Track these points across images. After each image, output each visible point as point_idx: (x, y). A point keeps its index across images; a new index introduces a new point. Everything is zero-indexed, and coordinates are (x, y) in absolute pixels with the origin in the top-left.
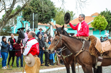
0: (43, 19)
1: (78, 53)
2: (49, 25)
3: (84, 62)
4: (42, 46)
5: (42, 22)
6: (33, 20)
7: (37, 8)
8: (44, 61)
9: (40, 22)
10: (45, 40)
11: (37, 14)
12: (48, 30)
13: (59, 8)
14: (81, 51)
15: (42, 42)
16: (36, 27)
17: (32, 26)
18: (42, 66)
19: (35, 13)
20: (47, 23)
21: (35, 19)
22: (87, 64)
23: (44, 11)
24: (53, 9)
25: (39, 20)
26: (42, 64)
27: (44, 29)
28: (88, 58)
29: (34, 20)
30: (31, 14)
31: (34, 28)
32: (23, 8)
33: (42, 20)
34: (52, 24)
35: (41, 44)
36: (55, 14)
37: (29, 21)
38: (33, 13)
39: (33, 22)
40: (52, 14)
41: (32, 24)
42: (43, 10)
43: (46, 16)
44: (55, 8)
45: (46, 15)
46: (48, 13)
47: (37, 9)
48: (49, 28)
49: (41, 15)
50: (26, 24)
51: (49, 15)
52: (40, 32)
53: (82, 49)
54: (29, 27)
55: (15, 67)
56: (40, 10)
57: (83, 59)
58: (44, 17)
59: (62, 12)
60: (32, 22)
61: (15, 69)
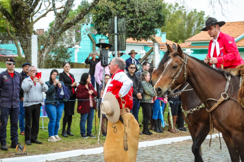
0: (138, 29)
1: (216, 105)
2: (151, 42)
3: (231, 126)
4: (135, 90)
5: (136, 36)
6: (116, 32)
7: (123, 6)
9: (132, 37)
10: (143, 75)
11: (123, 20)
12: (148, 54)
13: (174, 4)
14: (222, 98)
16: (121, 47)
17: (114, 46)
19: (120, 17)
20: (146, 38)
21: (119, 30)
22: (237, 129)
23: (140, 12)
24: (160, 8)
25: (129, 32)
27: (141, 53)
28: (238, 117)
29: (118, 32)
30: (110, 20)
31: (118, 50)
32: (93, 5)
33: (135, 32)
34: (157, 40)
36: (164, 17)
37: (107, 35)
38: (116, 18)
39: (116, 36)
40: (157, 18)
41: (114, 41)
42: (137, 9)
43: (144, 22)
44: (164, 4)
45: (144, 20)
46: (148, 17)
47: (125, 8)
48: (152, 50)
49: (132, 21)
51: (150, 20)
52: (130, 59)
53: (225, 96)
55: (77, 137)
56: (131, 10)
57: (228, 118)
58: (140, 25)
59: (180, 12)
60: (113, 36)
61: (76, 141)
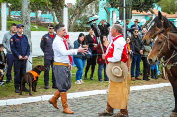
0: (141, 4)
2: (150, 13)
4: (138, 48)
5: (139, 9)
6: (125, 6)
8: (141, 72)
9: (136, 9)
12: (148, 22)
15: (139, 41)
16: (128, 17)
17: (123, 16)
18: (139, 81)
20: (146, 10)
21: (127, 4)
25: (134, 5)
26: (138, 77)
27: (143, 21)
29: (126, 6)
31: (126, 19)
33: (138, 6)
34: (154, 12)
35: (138, 44)
37: (118, 8)
39: (125, 9)
41: (123, 12)
50: (113, 13)
54: (119, 18)
55: (96, 81)
58: (142, 1)
60: (123, 9)
61: (95, 84)
